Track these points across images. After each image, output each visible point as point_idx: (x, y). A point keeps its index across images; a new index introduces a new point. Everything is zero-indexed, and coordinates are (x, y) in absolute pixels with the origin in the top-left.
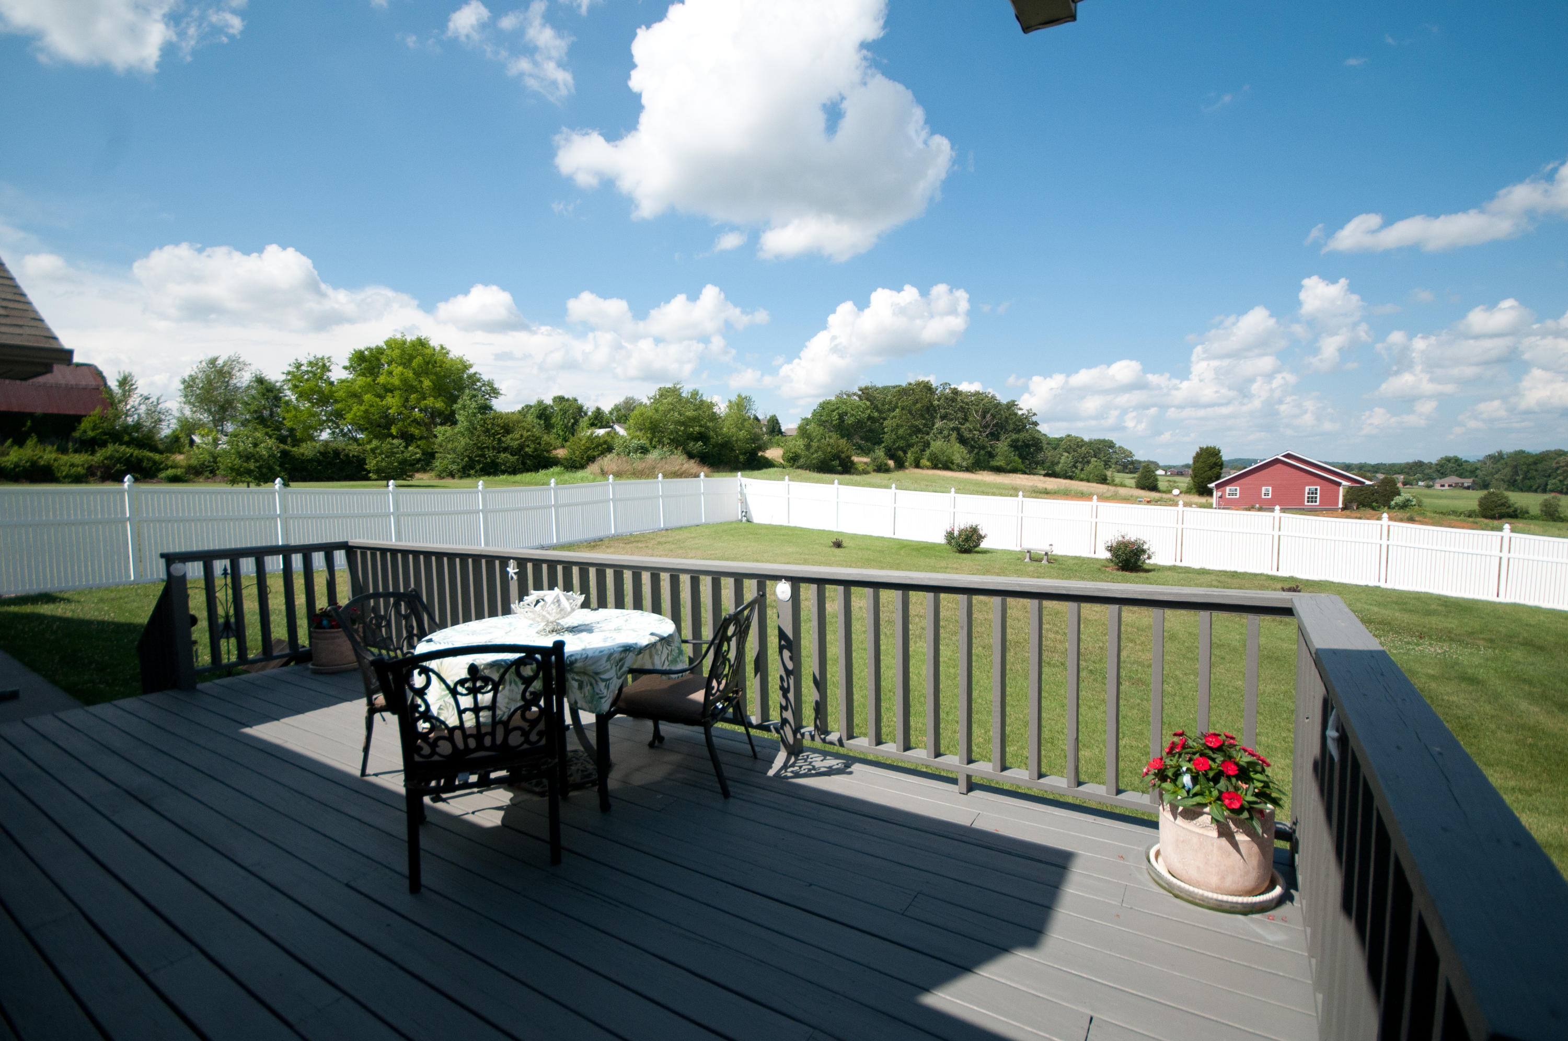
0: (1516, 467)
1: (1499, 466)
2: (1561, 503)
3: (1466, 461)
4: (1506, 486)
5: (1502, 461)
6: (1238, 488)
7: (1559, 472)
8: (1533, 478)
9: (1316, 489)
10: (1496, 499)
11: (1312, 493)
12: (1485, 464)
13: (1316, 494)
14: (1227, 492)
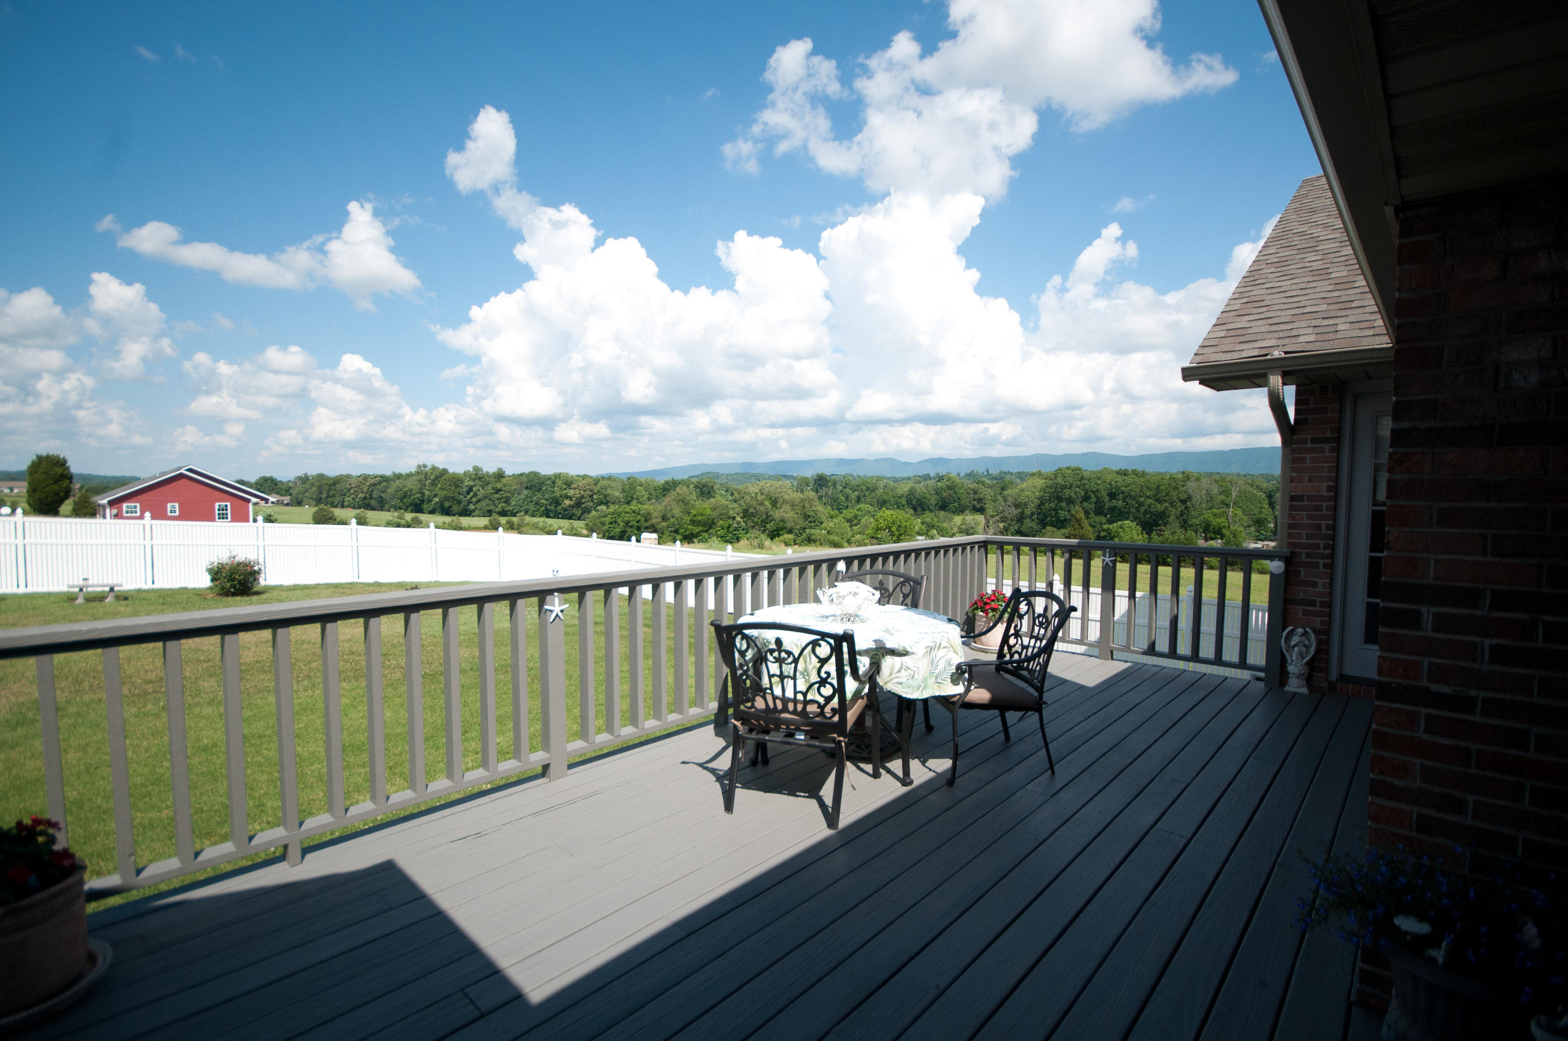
0: (320, 487)
1: (307, 486)
2: (367, 516)
3: (280, 482)
4: (315, 503)
5: (309, 482)
6: (138, 505)
7: (351, 492)
8: (334, 496)
9: (226, 506)
10: (325, 514)
11: (223, 510)
12: (296, 484)
13: (227, 510)
14: (125, 509)
